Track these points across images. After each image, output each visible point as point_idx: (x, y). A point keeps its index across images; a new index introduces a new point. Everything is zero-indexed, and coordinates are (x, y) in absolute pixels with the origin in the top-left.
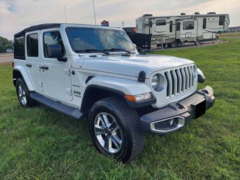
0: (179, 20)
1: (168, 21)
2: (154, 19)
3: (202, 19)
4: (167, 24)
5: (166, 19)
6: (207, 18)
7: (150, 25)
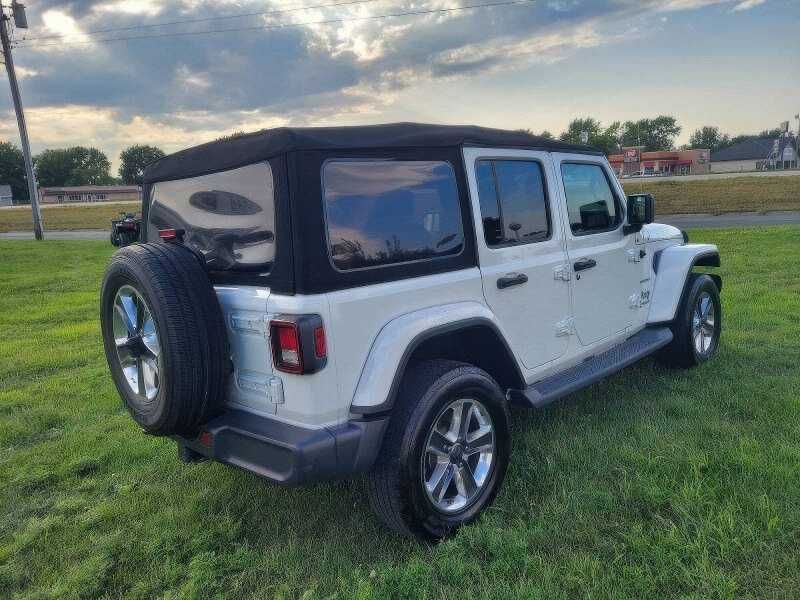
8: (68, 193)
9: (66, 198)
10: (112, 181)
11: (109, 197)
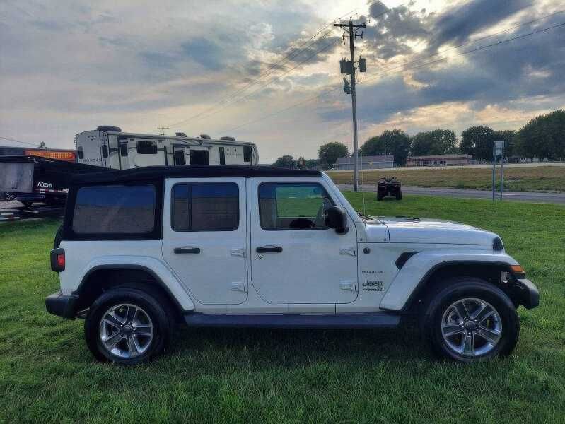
0: (182, 146)
1: (160, 146)
2: (132, 140)
3: (218, 147)
4: (159, 152)
5: (157, 141)
6: (226, 148)
7: (123, 151)
8: (422, 160)
9: (421, 163)
10: (454, 151)
11: (447, 162)
